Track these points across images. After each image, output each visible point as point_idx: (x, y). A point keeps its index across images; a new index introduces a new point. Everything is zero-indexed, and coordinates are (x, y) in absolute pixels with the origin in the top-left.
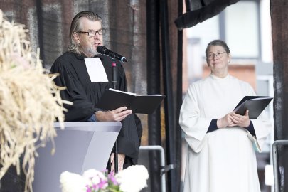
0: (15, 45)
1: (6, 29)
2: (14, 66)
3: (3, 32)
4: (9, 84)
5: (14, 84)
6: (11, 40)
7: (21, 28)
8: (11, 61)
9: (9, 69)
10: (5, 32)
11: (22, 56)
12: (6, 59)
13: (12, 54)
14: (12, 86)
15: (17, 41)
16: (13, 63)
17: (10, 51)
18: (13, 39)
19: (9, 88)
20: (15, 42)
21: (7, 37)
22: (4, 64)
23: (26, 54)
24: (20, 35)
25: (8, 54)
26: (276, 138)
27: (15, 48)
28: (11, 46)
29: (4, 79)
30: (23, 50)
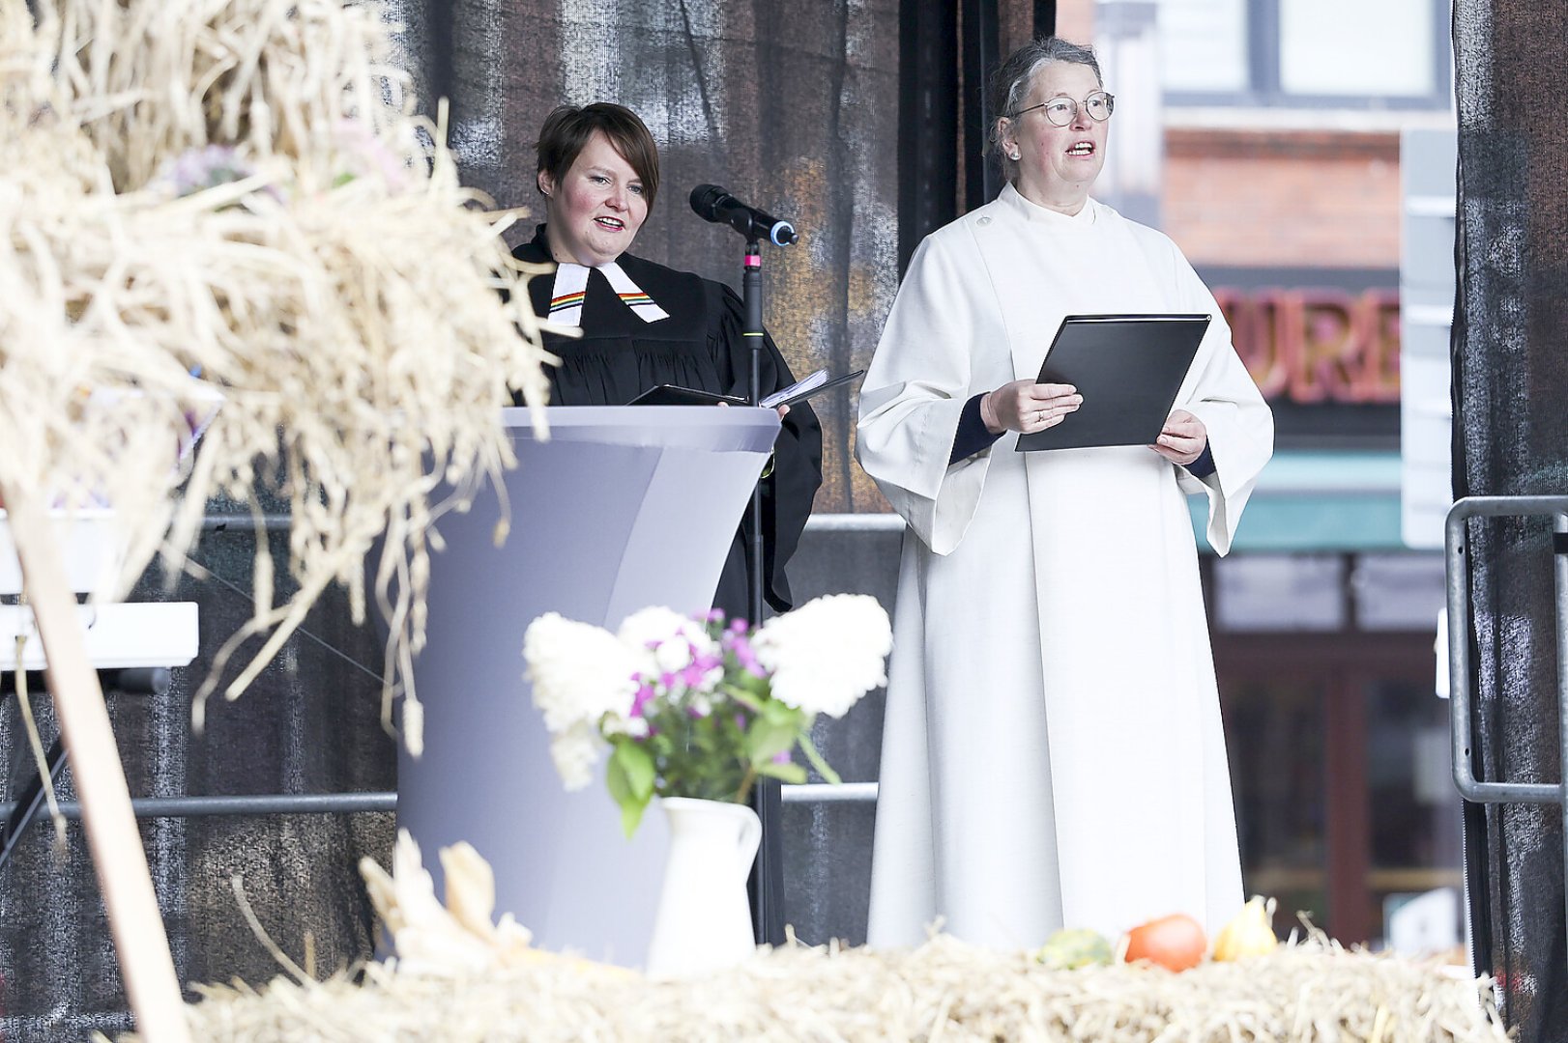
0: (348, 87)
1: (314, 21)
2: (347, 178)
3: (300, 35)
4: (327, 253)
5: (345, 251)
6: (332, 71)
7: (375, 16)
8: (333, 152)
9: (322, 191)
10: (311, 32)
11: (377, 132)
12: (312, 147)
13: (340, 126)
14: (337, 261)
15: (360, 71)
16: (339, 167)
17: (327, 115)
18: (342, 62)
19: (328, 268)
20: (349, 73)
21: (315, 55)
22: (304, 164)
23: (390, 121)
24: (369, 45)
25: (319, 125)
27: (350, 99)
28: (334, 90)
29: (308, 232)
30: (381, 110)
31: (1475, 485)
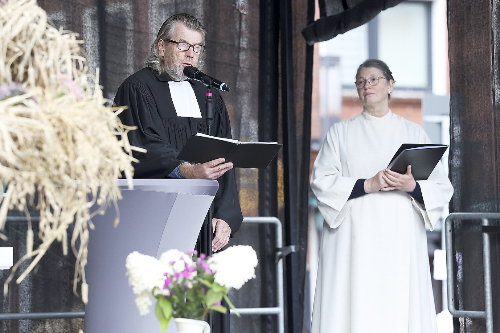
0: (64, 63)
1: (51, 39)
2: (62, 94)
3: (46, 43)
4: (54, 121)
5: (60, 120)
6: (58, 57)
7: (74, 38)
8: (58, 86)
9: (54, 99)
10: (50, 43)
11: (74, 79)
12: (50, 84)
13: (60, 75)
14: (58, 124)
15: (67, 57)
16: (59, 90)
17: (55, 72)
18: (61, 54)
19: (54, 126)
20: (64, 58)
21: (51, 51)
22: (47, 91)
23: (79, 76)
24: (71, 49)
25: (53, 76)
26: (451, 210)
27: (64, 67)
28: (58, 64)
29: (47, 113)
30: (75, 71)
31: (456, 209)
